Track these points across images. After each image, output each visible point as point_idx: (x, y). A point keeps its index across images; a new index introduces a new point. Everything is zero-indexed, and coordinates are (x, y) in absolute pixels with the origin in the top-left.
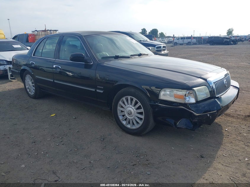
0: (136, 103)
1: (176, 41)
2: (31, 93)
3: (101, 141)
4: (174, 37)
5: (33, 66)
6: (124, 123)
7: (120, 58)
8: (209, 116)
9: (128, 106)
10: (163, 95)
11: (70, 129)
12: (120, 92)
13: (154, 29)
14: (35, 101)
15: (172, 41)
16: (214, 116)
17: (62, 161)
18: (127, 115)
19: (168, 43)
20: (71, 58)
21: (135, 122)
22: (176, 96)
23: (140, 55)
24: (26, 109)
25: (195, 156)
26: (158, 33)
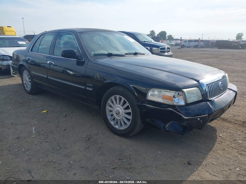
0: (124, 103)
1: (183, 43)
2: (28, 88)
3: (86, 141)
4: (181, 40)
5: (29, 61)
6: (112, 123)
7: (113, 56)
8: (199, 120)
9: (117, 105)
10: (151, 95)
11: (58, 127)
12: (109, 90)
13: (162, 31)
14: (31, 97)
15: (180, 43)
16: (205, 120)
17: (41, 159)
18: (115, 115)
19: (175, 46)
20: (62, 53)
21: (123, 123)
22: (164, 97)
23: (136, 54)
24: (20, 104)
25: (182, 162)
26: (167, 36)
